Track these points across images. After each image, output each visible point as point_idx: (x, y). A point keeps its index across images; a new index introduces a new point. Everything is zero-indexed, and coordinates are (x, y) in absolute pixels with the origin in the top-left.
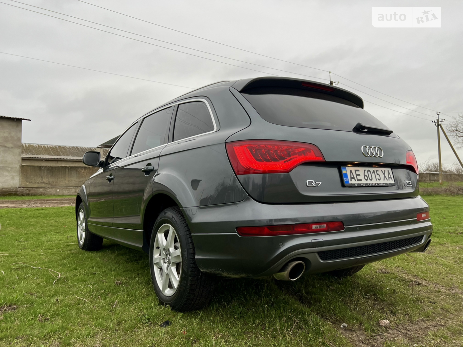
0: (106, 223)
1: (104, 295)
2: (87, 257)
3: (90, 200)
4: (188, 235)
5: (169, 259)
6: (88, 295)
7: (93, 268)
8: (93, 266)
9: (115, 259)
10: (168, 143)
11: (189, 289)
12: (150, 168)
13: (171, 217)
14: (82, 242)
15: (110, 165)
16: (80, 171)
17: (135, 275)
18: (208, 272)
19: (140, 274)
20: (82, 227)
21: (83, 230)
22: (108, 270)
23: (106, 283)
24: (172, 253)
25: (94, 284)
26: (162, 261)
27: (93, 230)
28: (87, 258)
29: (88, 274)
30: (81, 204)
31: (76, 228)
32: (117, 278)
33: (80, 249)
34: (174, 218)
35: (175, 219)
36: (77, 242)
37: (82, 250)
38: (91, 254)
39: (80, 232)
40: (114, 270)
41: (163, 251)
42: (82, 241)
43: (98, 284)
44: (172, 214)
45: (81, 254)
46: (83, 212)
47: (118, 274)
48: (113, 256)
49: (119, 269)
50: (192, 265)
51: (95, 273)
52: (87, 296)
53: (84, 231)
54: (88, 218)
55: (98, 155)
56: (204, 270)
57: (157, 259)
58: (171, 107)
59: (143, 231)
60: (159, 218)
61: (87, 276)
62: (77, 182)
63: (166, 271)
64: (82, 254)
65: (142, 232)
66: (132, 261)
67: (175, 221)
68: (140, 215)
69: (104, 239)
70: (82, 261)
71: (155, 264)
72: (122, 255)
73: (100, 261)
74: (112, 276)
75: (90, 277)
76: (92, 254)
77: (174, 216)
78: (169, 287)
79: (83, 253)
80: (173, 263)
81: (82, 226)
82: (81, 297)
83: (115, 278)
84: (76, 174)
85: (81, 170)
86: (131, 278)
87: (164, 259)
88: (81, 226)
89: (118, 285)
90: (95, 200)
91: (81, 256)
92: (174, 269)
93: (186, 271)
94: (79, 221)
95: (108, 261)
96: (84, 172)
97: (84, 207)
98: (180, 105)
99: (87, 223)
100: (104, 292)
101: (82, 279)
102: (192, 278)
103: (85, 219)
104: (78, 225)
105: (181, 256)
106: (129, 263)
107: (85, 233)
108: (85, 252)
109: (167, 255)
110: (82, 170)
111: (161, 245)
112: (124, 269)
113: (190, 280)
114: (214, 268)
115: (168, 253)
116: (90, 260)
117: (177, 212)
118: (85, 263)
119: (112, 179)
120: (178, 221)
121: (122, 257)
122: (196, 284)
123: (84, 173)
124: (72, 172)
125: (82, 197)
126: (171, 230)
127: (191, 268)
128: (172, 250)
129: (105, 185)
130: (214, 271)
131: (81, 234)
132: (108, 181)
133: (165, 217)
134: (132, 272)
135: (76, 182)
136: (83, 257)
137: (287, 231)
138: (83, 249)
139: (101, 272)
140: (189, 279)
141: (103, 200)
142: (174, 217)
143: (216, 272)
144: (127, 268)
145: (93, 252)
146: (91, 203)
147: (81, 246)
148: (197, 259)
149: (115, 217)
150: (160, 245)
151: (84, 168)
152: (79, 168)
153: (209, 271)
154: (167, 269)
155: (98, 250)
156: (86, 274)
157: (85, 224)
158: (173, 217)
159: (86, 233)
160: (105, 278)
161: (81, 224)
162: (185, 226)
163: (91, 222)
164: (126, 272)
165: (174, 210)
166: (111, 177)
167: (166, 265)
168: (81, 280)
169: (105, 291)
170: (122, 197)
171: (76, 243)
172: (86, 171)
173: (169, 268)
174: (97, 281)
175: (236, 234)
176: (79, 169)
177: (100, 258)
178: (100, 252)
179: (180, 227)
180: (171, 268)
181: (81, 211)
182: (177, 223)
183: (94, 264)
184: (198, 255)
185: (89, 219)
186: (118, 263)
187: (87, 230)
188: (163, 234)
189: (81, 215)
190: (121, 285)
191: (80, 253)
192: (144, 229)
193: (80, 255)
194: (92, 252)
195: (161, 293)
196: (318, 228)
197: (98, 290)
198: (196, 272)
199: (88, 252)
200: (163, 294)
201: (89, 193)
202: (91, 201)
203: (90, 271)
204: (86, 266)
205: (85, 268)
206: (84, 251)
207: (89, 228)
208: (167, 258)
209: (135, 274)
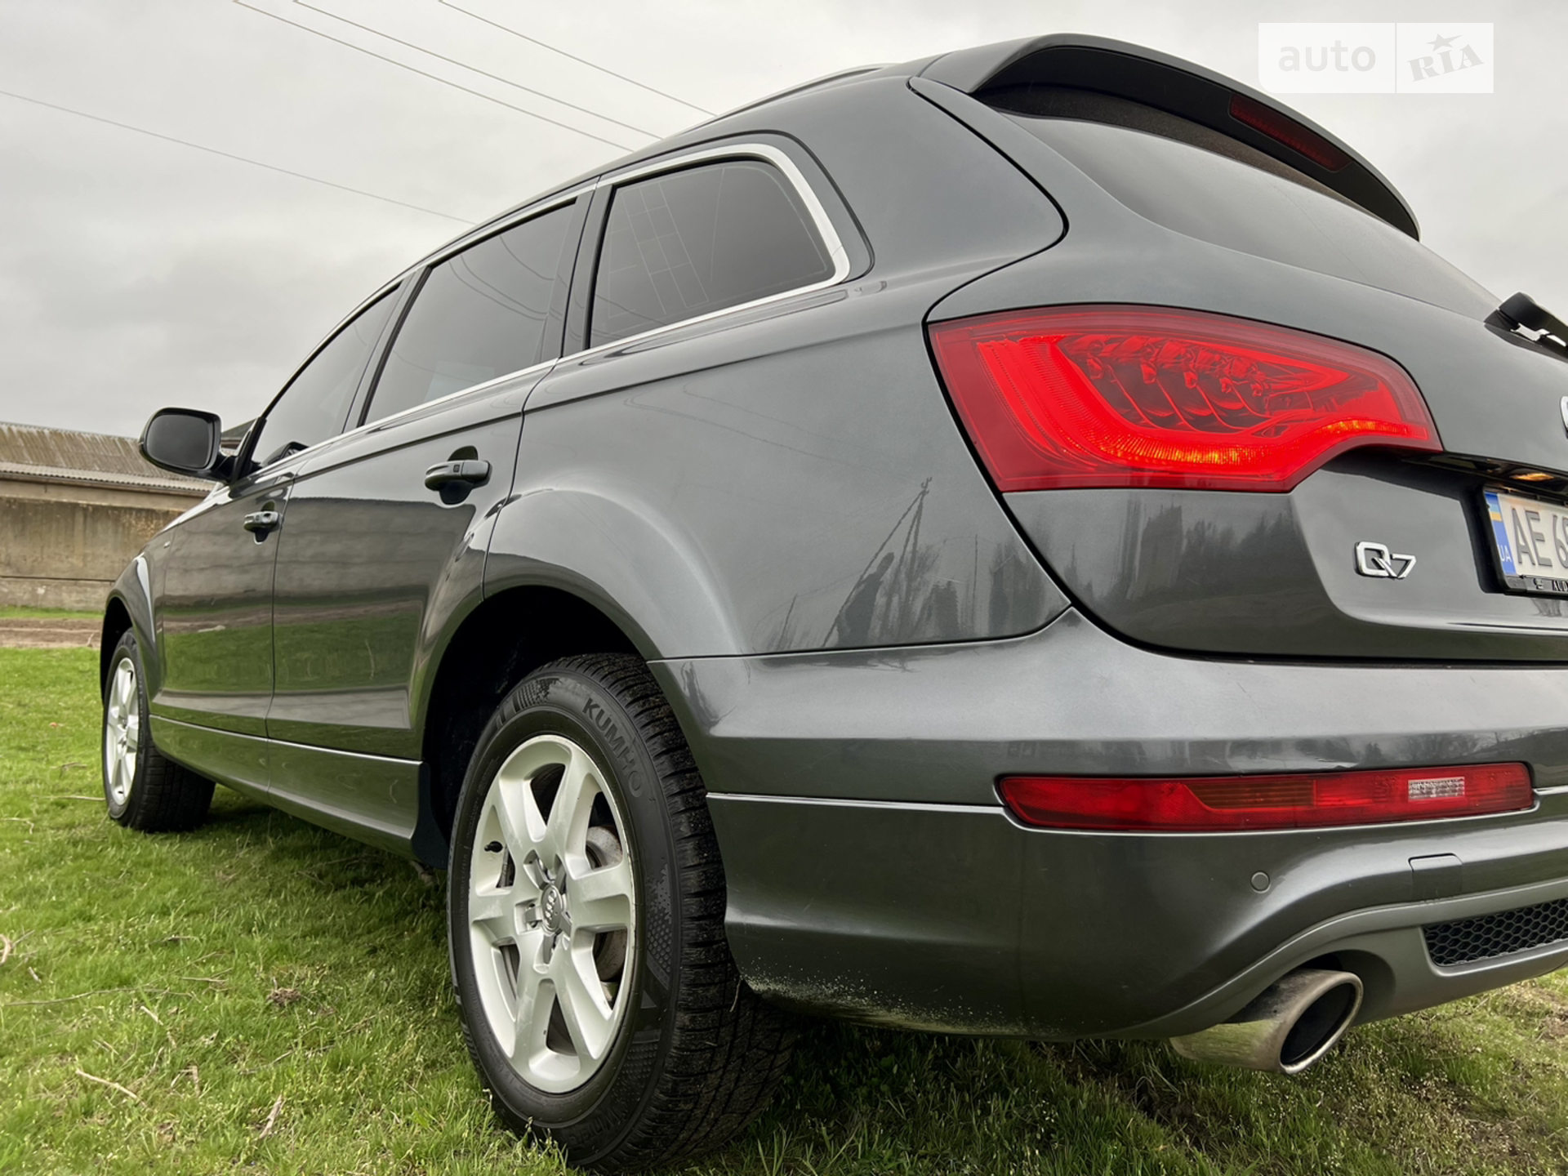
0: (229, 717)
1: (215, 1060)
2: (142, 861)
3: (166, 625)
4: (677, 799)
5: (557, 908)
6: (135, 1060)
7: (164, 913)
8: (164, 905)
9: (264, 875)
10: (562, 357)
11: (672, 1073)
12: (469, 467)
13: (581, 703)
14: (120, 792)
15: (258, 472)
16: (130, 524)
17: (359, 952)
18: (792, 994)
19: (382, 947)
20: (125, 731)
21: (128, 744)
22: (237, 924)
23: (226, 993)
24: (577, 881)
25: (169, 998)
26: (518, 916)
27: (169, 745)
28: (139, 863)
29: (142, 943)
30: (125, 636)
31: (99, 732)
32: (278, 967)
33: (113, 824)
34: (595, 712)
35: (602, 712)
36: (102, 792)
37: (120, 829)
38: (161, 848)
39: (114, 750)
40: (262, 927)
41: (526, 867)
42: (120, 789)
43: (189, 998)
44: (584, 688)
45: (113, 845)
46: (132, 668)
47: (284, 949)
48: (256, 859)
49: (283, 920)
50: (695, 954)
51: (176, 941)
52: (130, 1069)
53: (135, 747)
54: (153, 695)
55: (210, 426)
56: (772, 987)
57: (487, 900)
58: (572, 202)
59: (418, 763)
60: (508, 706)
61: (134, 953)
62: (117, 565)
63: (537, 965)
64: (120, 846)
65: (417, 769)
66: (339, 887)
67: (602, 722)
68: (406, 688)
69: (218, 785)
70: (117, 877)
71: (477, 923)
72: (296, 854)
73: (200, 879)
74: (255, 959)
75: (151, 963)
76: (161, 845)
77: (597, 699)
78: (551, 1044)
79: (123, 841)
80: (580, 930)
81: (124, 726)
82: (103, 1076)
83: (266, 969)
84: (116, 532)
85: (134, 522)
86: (340, 967)
87: (530, 904)
88: (120, 726)
89: (282, 1006)
90: (185, 628)
91: (115, 856)
92: (583, 960)
93: (663, 979)
94: (116, 703)
95: (234, 880)
96: (144, 530)
97: (137, 647)
98: (619, 190)
99: (148, 713)
100: (218, 1046)
101: (111, 969)
102: (692, 1020)
103: (139, 697)
104: (110, 721)
105: (632, 900)
106: (326, 894)
107: (138, 758)
108: (132, 837)
109: (544, 886)
110: (138, 519)
111: (516, 835)
112: (309, 925)
113: (683, 1029)
114: (834, 983)
115: (552, 877)
116: (151, 875)
117: (611, 679)
118: (130, 886)
119: (273, 526)
120: (619, 725)
121: (294, 864)
122: (711, 1047)
123: (144, 533)
124: (100, 527)
125: (132, 610)
126: (579, 769)
127: (693, 966)
128: (575, 863)
129: (226, 566)
130: (833, 996)
131: (120, 761)
132: (253, 536)
133: (541, 703)
134: (343, 938)
135: (113, 562)
136: (123, 861)
137: (1289, 809)
138: (124, 825)
139: (204, 937)
140: (678, 1024)
141: (219, 628)
142: (596, 706)
143: (847, 1000)
144: (321, 918)
145: (166, 839)
146: (167, 636)
147: (117, 809)
148: (739, 928)
149: (276, 691)
150: (512, 836)
151: (144, 514)
152: (125, 513)
153: (799, 992)
154: (546, 957)
155: (190, 830)
156: (134, 944)
157: (140, 719)
158: (590, 705)
159: (142, 756)
160: (220, 967)
161: (123, 719)
162: (659, 750)
163: (165, 710)
164: (316, 936)
165: (593, 668)
166: (267, 515)
167: (539, 934)
168: (108, 975)
169: (221, 1037)
170: (298, 615)
171: (98, 796)
172: (153, 526)
173: (554, 952)
174: (183, 984)
175: (1000, 811)
176: (128, 516)
177: (196, 866)
178: (198, 838)
179: (631, 756)
180: (567, 955)
181: (125, 665)
182: (617, 736)
183: (168, 895)
184: (746, 910)
185: (159, 699)
186: (280, 892)
187: (145, 746)
188: (526, 785)
189: (125, 682)
190: (296, 1010)
191: (110, 840)
192: (425, 756)
193: (111, 851)
194: (165, 836)
195: (506, 1069)
196: (1434, 796)
197: (186, 1036)
198: (713, 991)
199: (146, 837)
200: (517, 1075)
201: (164, 596)
202: (170, 630)
203: (149, 929)
204: (136, 905)
205: (129, 918)
206: (129, 830)
207: (154, 734)
208: (544, 902)
209: (357, 946)
